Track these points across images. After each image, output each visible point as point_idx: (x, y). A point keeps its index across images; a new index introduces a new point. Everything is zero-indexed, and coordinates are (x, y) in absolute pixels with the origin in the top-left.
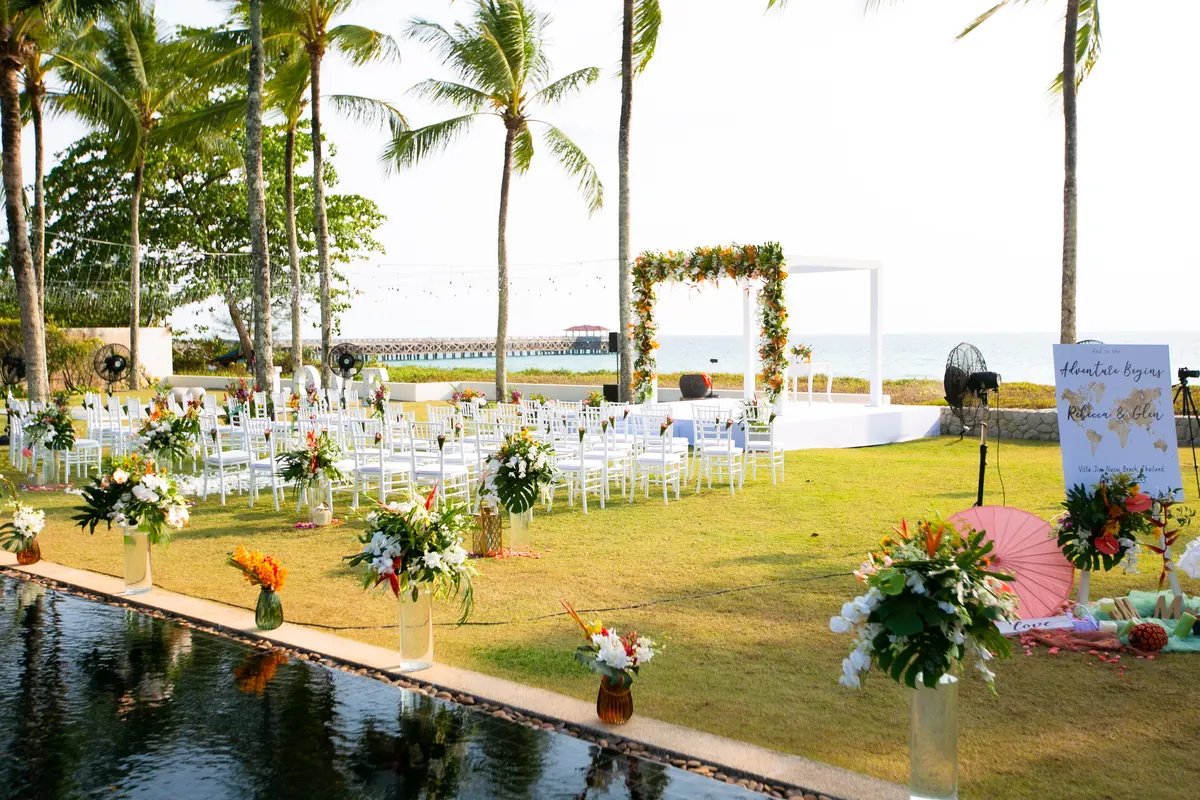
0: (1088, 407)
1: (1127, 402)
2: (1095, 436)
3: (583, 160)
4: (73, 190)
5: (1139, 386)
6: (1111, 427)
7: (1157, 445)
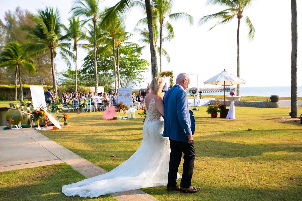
0: (122, 95)
1: (127, 94)
2: (122, 98)
3: (166, 53)
4: (90, 60)
5: (128, 92)
6: (124, 97)
7: (129, 99)
